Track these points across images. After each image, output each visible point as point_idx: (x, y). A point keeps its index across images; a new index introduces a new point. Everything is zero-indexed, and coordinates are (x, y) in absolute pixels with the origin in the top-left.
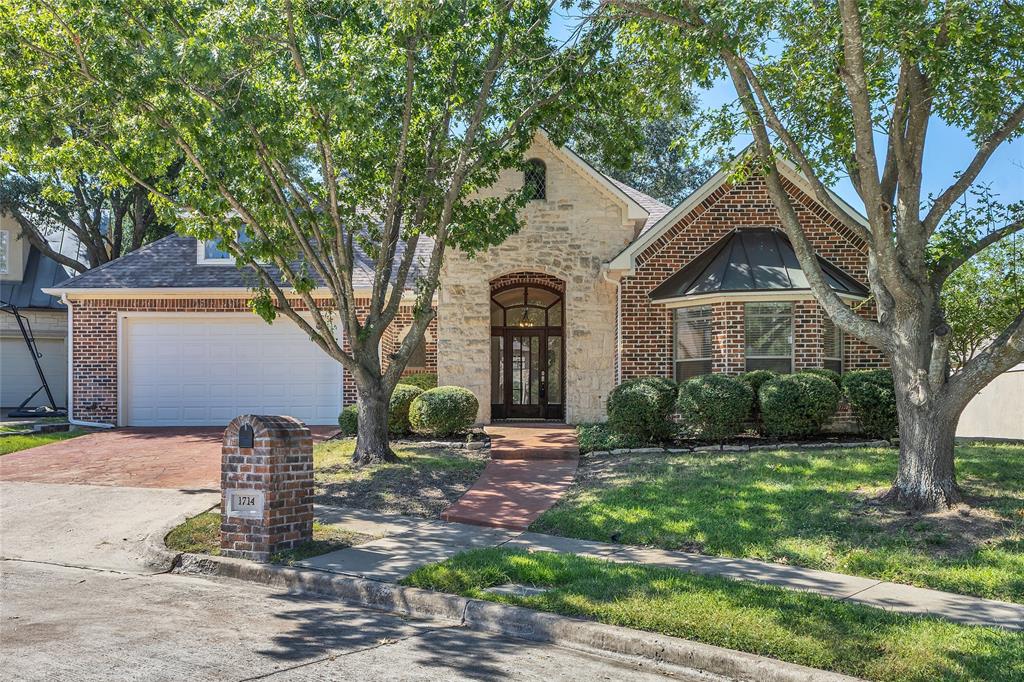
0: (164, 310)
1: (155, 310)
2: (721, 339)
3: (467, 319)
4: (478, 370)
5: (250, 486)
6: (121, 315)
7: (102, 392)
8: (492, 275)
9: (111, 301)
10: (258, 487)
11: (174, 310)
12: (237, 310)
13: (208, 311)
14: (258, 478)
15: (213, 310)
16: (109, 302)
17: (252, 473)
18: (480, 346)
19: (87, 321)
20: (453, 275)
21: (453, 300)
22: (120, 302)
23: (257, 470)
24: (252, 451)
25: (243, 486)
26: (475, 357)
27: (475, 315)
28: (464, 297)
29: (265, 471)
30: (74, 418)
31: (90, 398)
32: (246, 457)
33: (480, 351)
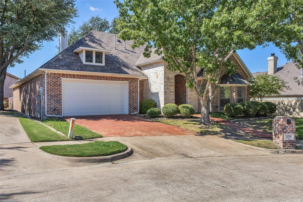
0: (78, 78)
1: (75, 78)
2: (234, 94)
3: (170, 86)
4: (172, 99)
5: (291, 133)
6: (63, 79)
7: (57, 105)
8: (175, 75)
9: (60, 74)
10: (292, 133)
11: (81, 78)
12: (100, 79)
13: (91, 79)
14: (293, 131)
15: (93, 79)
16: (59, 74)
17: (291, 130)
18: (173, 93)
19: (51, 80)
20: (167, 74)
21: (167, 81)
22: (63, 74)
23: (292, 129)
24: (291, 125)
25: (289, 133)
26: (172, 96)
27: (172, 85)
28: (169, 80)
29: (294, 129)
30: (47, 114)
31: (53, 106)
32: (289, 126)
33: (173, 94)
